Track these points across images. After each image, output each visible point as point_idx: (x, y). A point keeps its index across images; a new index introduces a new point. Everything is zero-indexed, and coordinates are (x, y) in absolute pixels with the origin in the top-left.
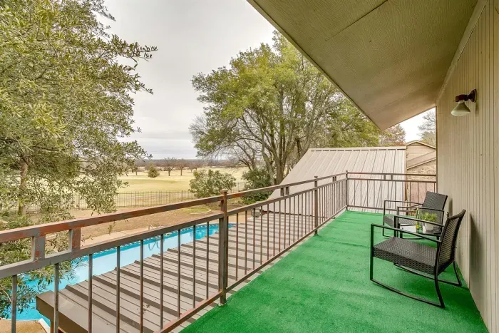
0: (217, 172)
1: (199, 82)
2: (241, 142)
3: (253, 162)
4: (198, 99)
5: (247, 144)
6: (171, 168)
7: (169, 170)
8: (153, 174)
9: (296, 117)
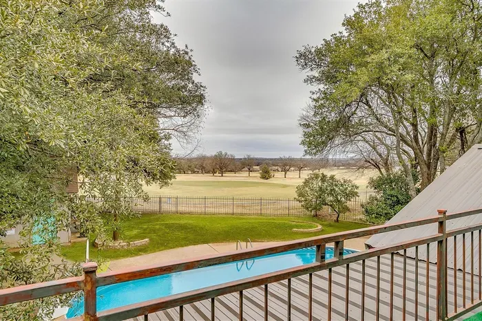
0: (332, 177)
1: (304, 58)
2: (369, 136)
3: (386, 164)
4: (306, 81)
5: (379, 139)
6: (288, 167)
7: (286, 171)
8: (266, 175)
9: (458, 93)
